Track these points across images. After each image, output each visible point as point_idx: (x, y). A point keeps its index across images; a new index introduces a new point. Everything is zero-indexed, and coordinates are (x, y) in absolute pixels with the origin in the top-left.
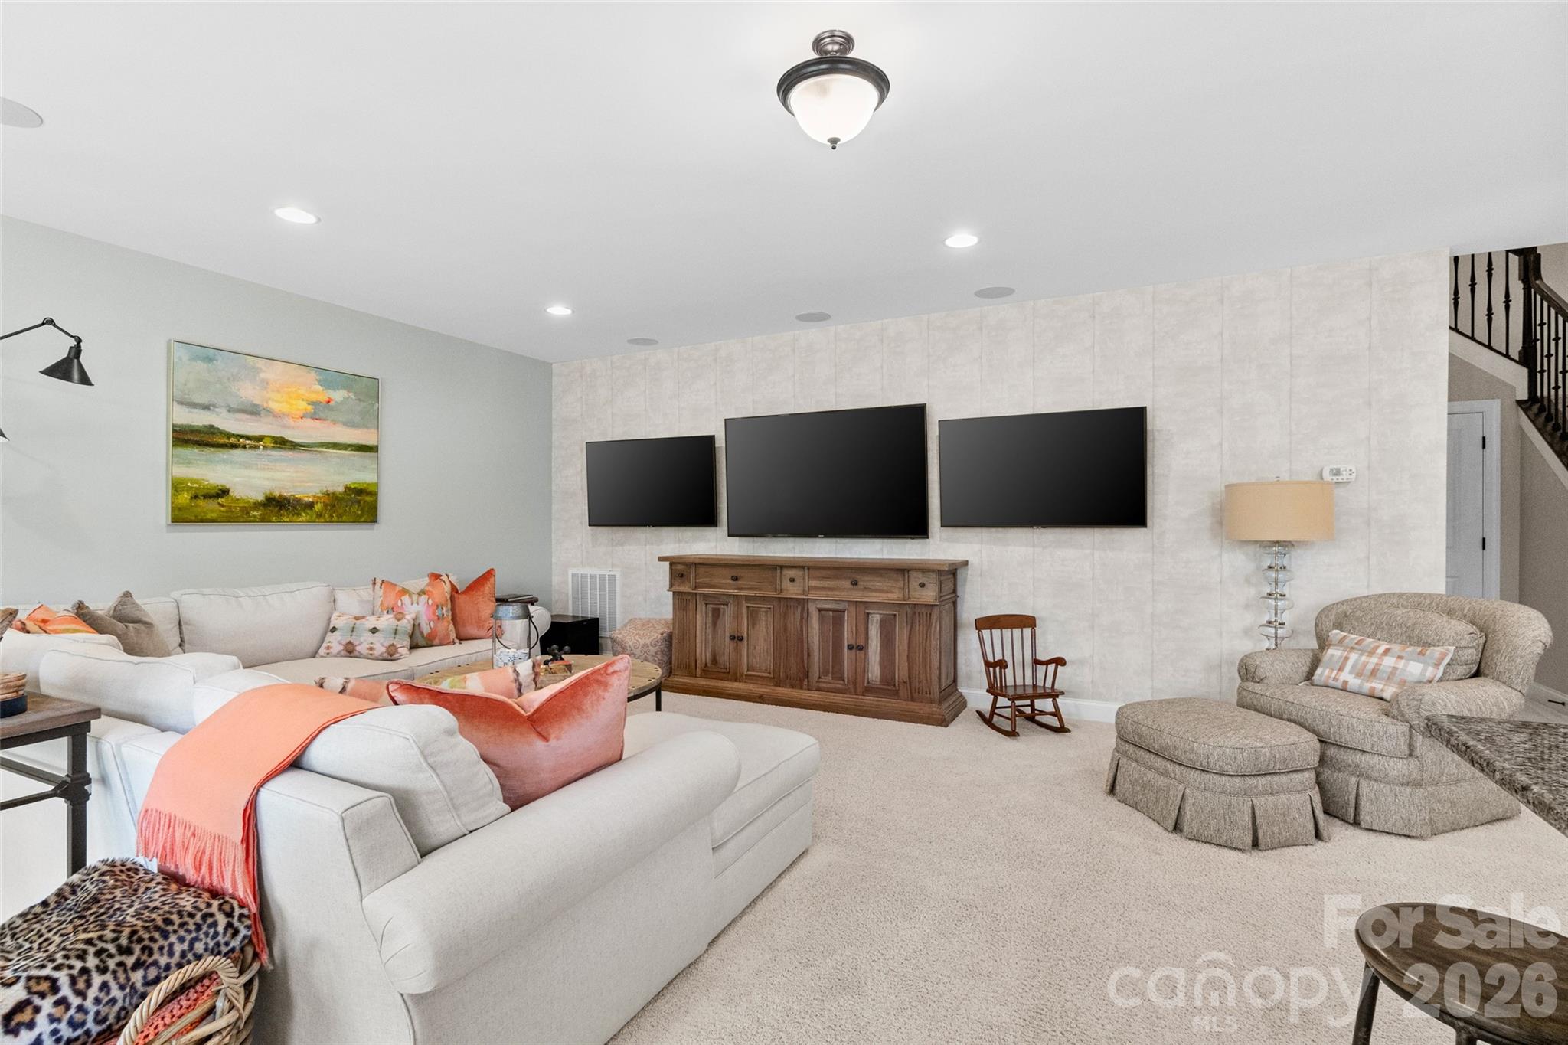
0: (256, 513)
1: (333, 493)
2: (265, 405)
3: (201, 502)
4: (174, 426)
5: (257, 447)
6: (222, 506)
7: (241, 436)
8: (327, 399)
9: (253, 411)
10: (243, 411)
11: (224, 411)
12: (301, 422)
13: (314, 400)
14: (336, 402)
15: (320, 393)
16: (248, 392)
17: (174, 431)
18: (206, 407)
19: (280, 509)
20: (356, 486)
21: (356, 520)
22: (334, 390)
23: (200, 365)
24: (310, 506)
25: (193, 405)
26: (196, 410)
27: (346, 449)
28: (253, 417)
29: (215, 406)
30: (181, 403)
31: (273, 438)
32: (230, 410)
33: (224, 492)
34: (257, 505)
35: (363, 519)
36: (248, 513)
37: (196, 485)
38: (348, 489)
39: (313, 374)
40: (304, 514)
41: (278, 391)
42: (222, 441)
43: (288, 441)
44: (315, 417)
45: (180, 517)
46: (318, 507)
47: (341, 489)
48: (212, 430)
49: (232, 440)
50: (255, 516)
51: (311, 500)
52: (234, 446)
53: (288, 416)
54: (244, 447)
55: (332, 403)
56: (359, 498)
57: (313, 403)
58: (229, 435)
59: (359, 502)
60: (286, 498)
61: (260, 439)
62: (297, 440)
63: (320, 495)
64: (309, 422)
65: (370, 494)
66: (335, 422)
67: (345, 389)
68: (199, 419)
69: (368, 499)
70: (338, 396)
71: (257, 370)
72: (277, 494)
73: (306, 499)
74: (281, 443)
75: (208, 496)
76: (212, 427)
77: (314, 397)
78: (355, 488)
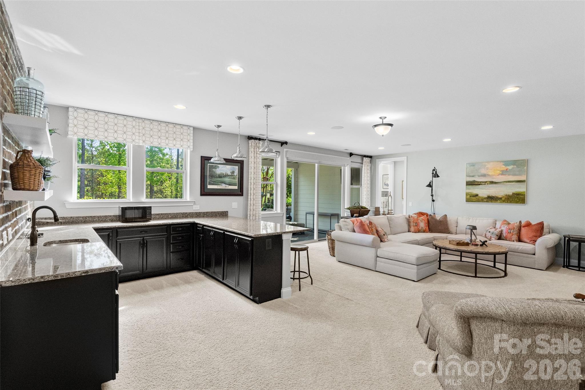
0: (485, 200)
1: (508, 195)
2: (488, 174)
3: (472, 198)
4: (466, 181)
5: (485, 184)
6: (477, 198)
7: (481, 182)
8: (506, 169)
9: (484, 175)
10: (482, 176)
11: (477, 177)
12: (498, 177)
13: (502, 170)
14: (510, 169)
15: (504, 168)
16: (483, 171)
17: (466, 182)
18: (473, 176)
19: (492, 199)
20: (517, 193)
21: (517, 202)
22: (509, 166)
23: (472, 167)
24: (501, 198)
25: (470, 176)
26: (471, 177)
27: (513, 182)
28: (484, 177)
29: (475, 176)
30: (467, 176)
31: (490, 181)
32: (479, 176)
33: (477, 195)
34: (485, 198)
35: (519, 203)
36: (483, 200)
37: (471, 194)
38: (513, 194)
39: (502, 163)
40: (499, 201)
41: (491, 170)
42: (477, 183)
43: (494, 182)
44: (502, 174)
45: (468, 201)
46: (503, 199)
47: (511, 194)
48: (474, 181)
49: (479, 183)
50: (485, 201)
51: (501, 197)
52: (479, 185)
53: (494, 175)
54: (482, 184)
55: (508, 170)
56: (518, 196)
57: (502, 171)
58: (478, 182)
59: (518, 197)
60: (493, 197)
61: (486, 182)
62: (496, 181)
63: (504, 196)
64: (501, 176)
65: (522, 195)
66: (509, 175)
67: (512, 165)
68: (471, 179)
69: (521, 196)
70: (510, 167)
71: (485, 165)
72: (491, 195)
73: (499, 197)
74: (492, 183)
75: (473, 196)
76: (474, 180)
77: (502, 169)
78: (516, 193)
